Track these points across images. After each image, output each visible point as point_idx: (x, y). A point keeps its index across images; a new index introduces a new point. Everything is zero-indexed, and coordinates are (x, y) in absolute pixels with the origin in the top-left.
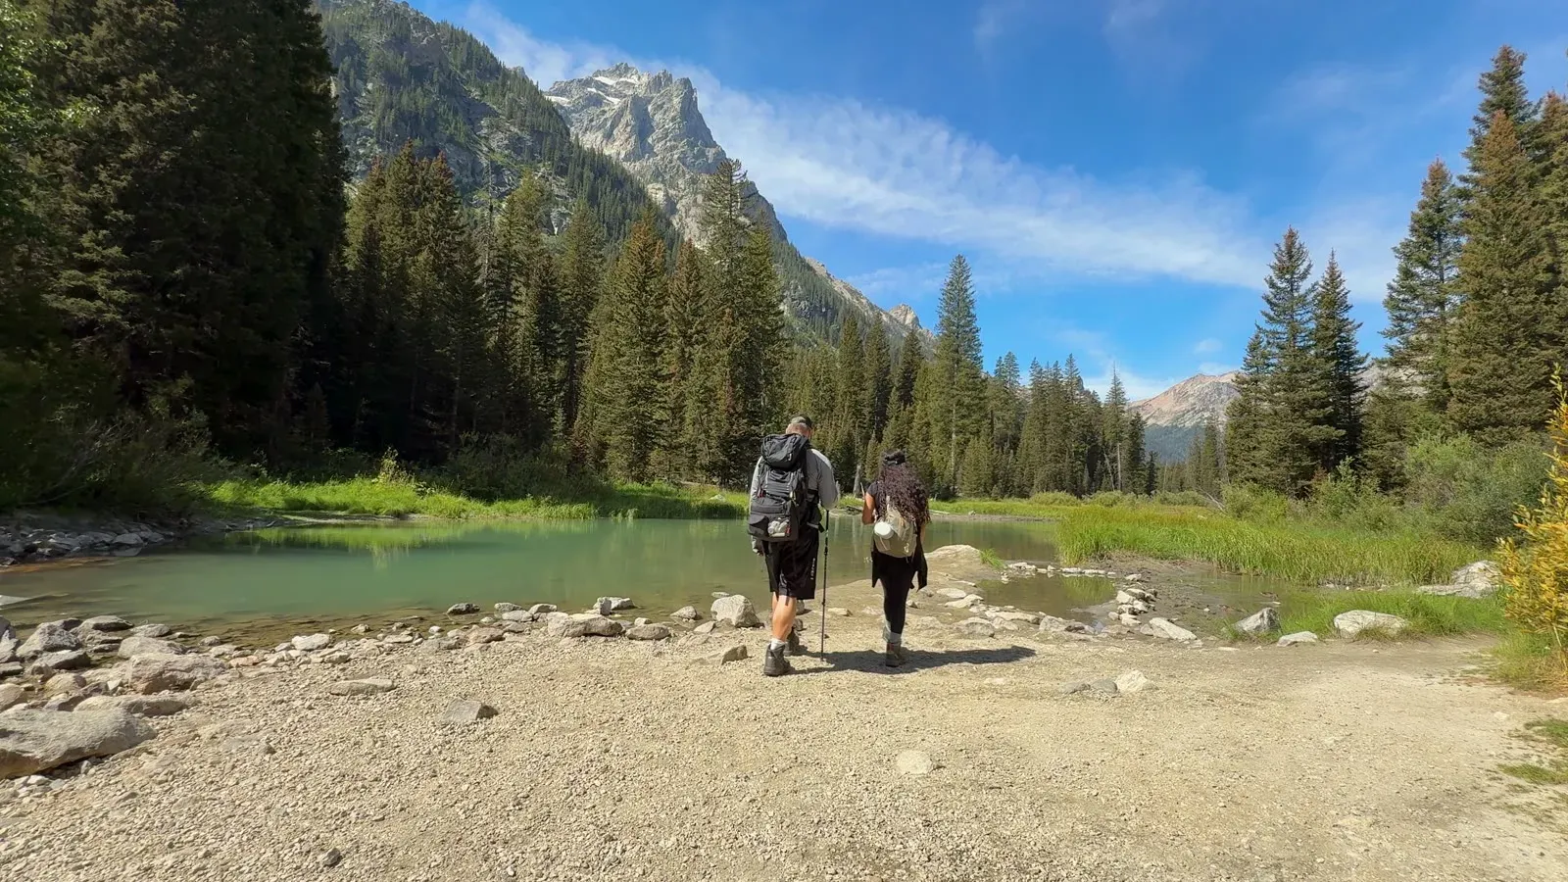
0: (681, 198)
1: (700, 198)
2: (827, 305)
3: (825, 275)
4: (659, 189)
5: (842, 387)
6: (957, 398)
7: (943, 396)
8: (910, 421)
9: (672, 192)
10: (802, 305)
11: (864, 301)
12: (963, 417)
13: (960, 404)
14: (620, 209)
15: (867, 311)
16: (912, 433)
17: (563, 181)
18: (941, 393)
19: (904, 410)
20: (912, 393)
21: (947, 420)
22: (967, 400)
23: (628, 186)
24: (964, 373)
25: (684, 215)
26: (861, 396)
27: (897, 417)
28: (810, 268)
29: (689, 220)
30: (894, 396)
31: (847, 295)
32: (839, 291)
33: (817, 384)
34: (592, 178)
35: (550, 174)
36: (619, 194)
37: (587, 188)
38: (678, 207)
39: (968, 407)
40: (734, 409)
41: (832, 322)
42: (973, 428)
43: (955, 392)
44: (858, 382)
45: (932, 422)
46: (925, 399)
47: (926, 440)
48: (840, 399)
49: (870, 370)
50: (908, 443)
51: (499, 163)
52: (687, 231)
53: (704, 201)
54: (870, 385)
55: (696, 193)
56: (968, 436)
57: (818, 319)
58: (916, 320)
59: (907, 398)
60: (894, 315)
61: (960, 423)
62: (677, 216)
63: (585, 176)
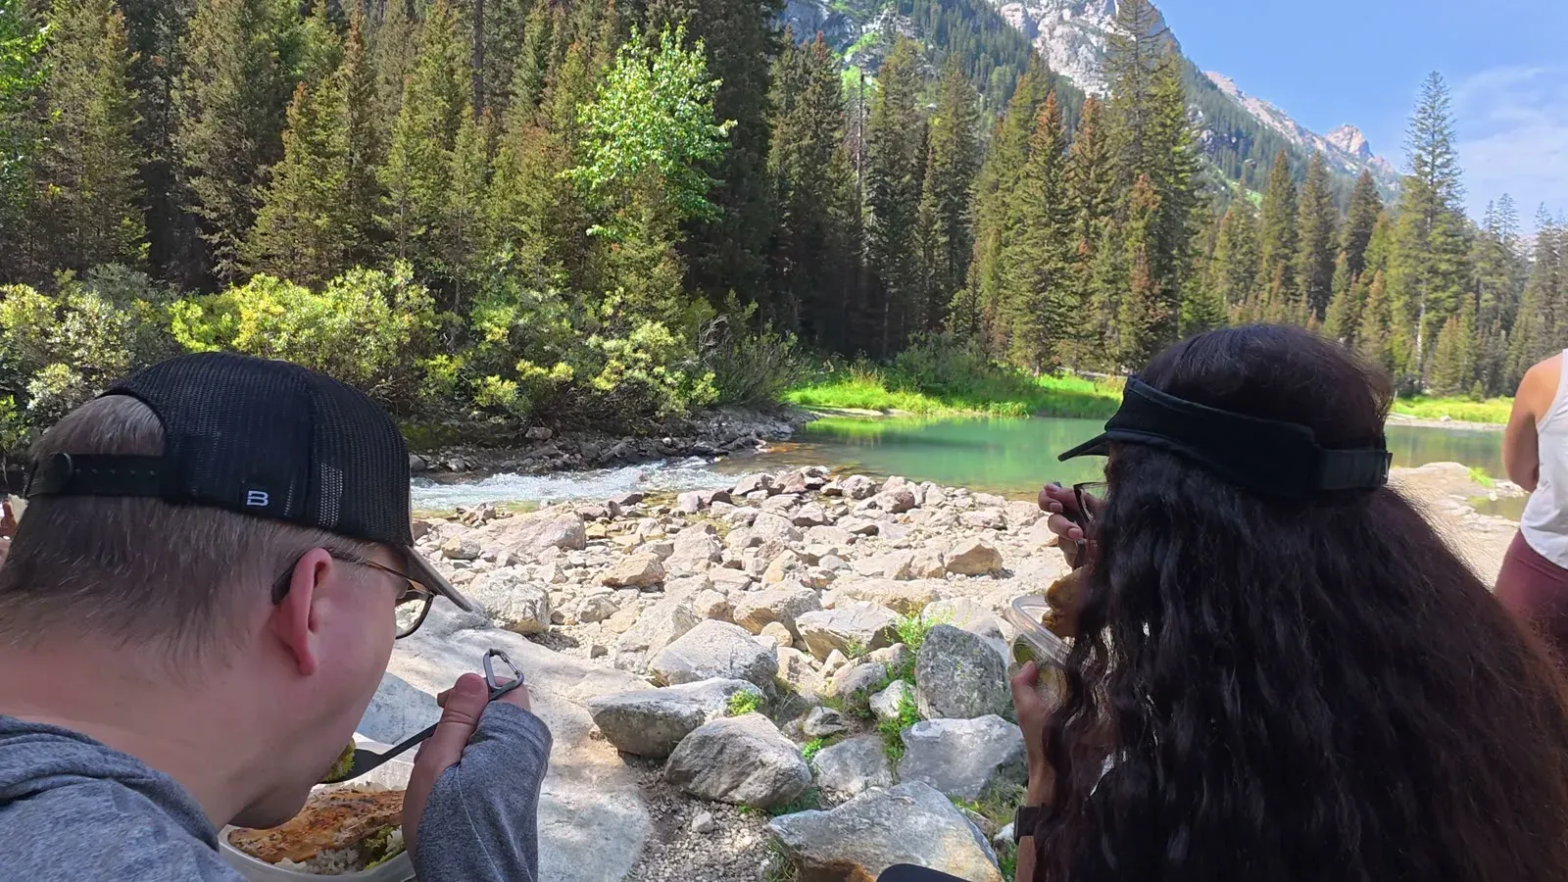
0: (1044, 16)
1: (1067, 14)
2: (1239, 135)
3: (1234, 94)
4: (1017, 10)
5: (1267, 250)
6: (1429, 264)
7: (1410, 261)
8: (1365, 295)
9: (1031, 11)
10: (1204, 135)
11: (1290, 124)
12: (1435, 289)
13: (1433, 271)
14: (973, 42)
15: (1294, 138)
16: (1366, 312)
17: (908, 20)
18: (1408, 256)
19: (1357, 282)
20: (1364, 255)
21: (1413, 292)
22: (1443, 267)
23: (980, 13)
24: (1440, 230)
25: (1047, 36)
26: (1293, 261)
27: (1347, 291)
28: (1214, 87)
29: (1053, 42)
30: (1341, 260)
31: (1266, 118)
32: (1254, 113)
33: (1234, 246)
34: (940, 11)
35: (894, 15)
36: (971, 25)
37: (935, 24)
38: (1040, 28)
39: (1445, 275)
40: (1150, 290)
41: (1245, 156)
42: (1450, 303)
43: (1427, 255)
44: (1291, 241)
45: (1393, 294)
46: (1383, 264)
47: (1385, 320)
48: (1265, 265)
49: (1306, 223)
50: (1360, 325)
51: (841, 12)
52: (1052, 55)
53: (1073, 15)
54: (1305, 247)
55: (1062, 8)
56: (1443, 313)
57: (1226, 152)
58: (1365, 147)
59: (1357, 264)
60: (1333, 140)
61: (1432, 296)
62: (1039, 40)
63: (932, 10)
